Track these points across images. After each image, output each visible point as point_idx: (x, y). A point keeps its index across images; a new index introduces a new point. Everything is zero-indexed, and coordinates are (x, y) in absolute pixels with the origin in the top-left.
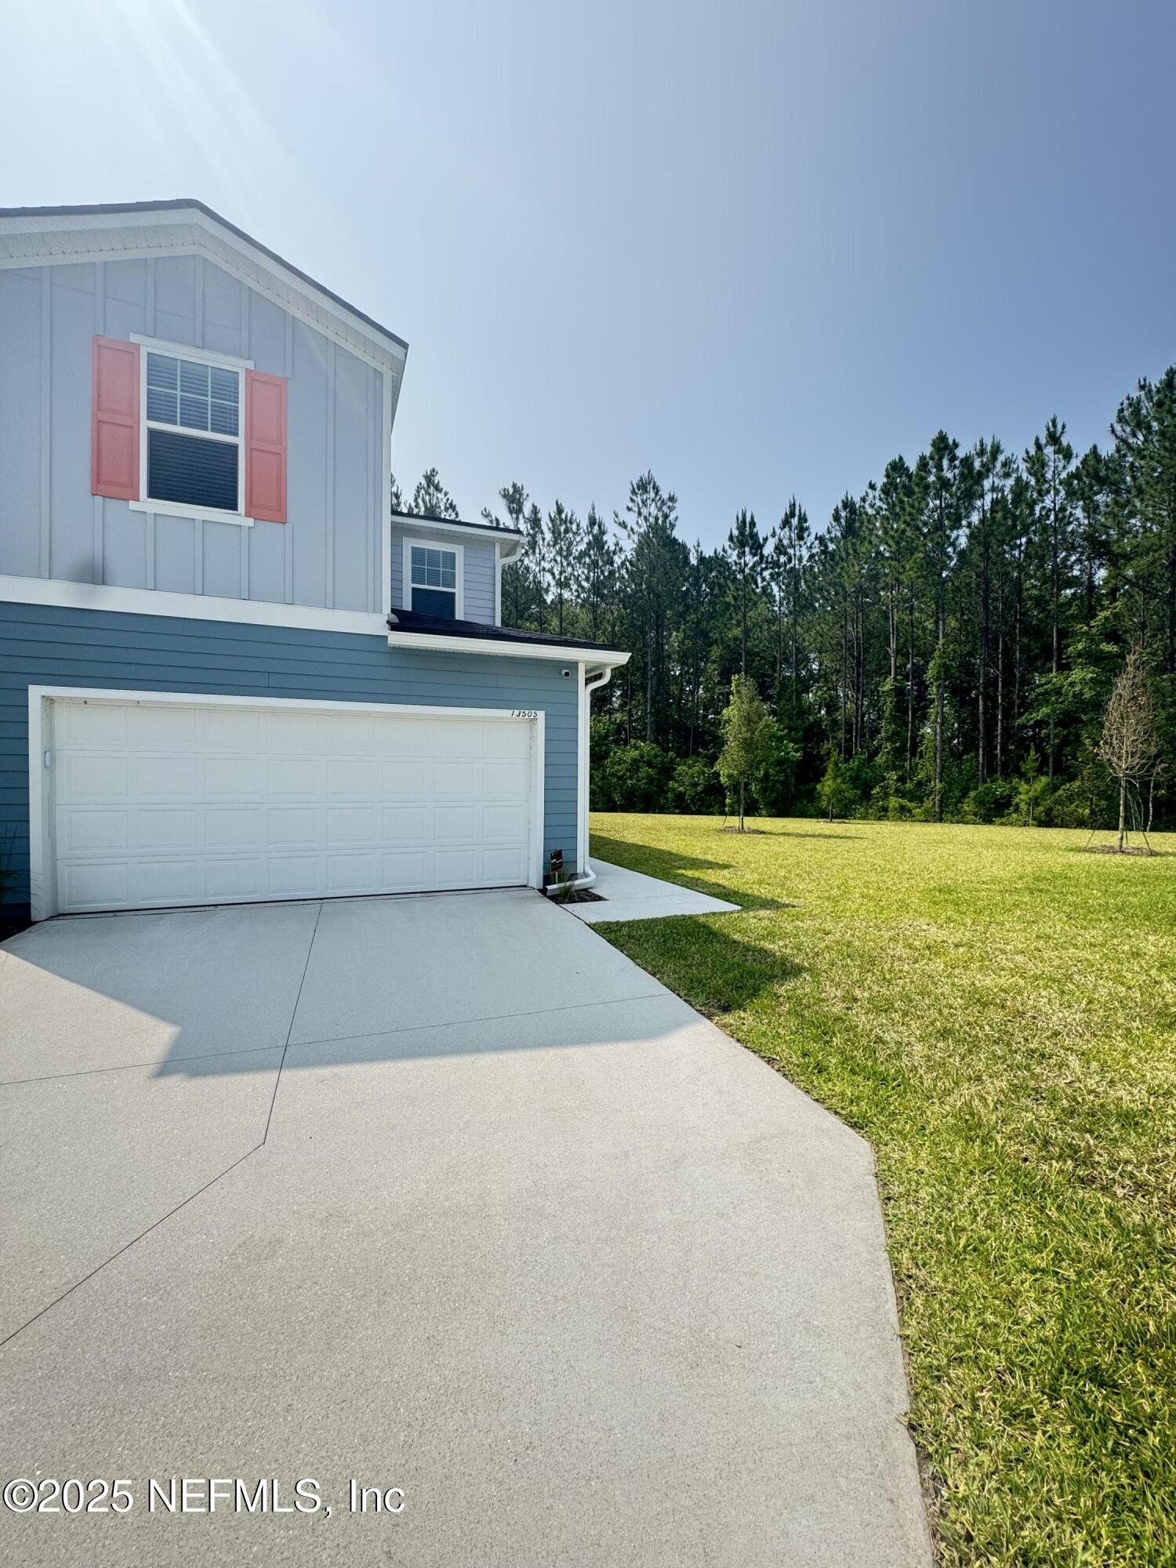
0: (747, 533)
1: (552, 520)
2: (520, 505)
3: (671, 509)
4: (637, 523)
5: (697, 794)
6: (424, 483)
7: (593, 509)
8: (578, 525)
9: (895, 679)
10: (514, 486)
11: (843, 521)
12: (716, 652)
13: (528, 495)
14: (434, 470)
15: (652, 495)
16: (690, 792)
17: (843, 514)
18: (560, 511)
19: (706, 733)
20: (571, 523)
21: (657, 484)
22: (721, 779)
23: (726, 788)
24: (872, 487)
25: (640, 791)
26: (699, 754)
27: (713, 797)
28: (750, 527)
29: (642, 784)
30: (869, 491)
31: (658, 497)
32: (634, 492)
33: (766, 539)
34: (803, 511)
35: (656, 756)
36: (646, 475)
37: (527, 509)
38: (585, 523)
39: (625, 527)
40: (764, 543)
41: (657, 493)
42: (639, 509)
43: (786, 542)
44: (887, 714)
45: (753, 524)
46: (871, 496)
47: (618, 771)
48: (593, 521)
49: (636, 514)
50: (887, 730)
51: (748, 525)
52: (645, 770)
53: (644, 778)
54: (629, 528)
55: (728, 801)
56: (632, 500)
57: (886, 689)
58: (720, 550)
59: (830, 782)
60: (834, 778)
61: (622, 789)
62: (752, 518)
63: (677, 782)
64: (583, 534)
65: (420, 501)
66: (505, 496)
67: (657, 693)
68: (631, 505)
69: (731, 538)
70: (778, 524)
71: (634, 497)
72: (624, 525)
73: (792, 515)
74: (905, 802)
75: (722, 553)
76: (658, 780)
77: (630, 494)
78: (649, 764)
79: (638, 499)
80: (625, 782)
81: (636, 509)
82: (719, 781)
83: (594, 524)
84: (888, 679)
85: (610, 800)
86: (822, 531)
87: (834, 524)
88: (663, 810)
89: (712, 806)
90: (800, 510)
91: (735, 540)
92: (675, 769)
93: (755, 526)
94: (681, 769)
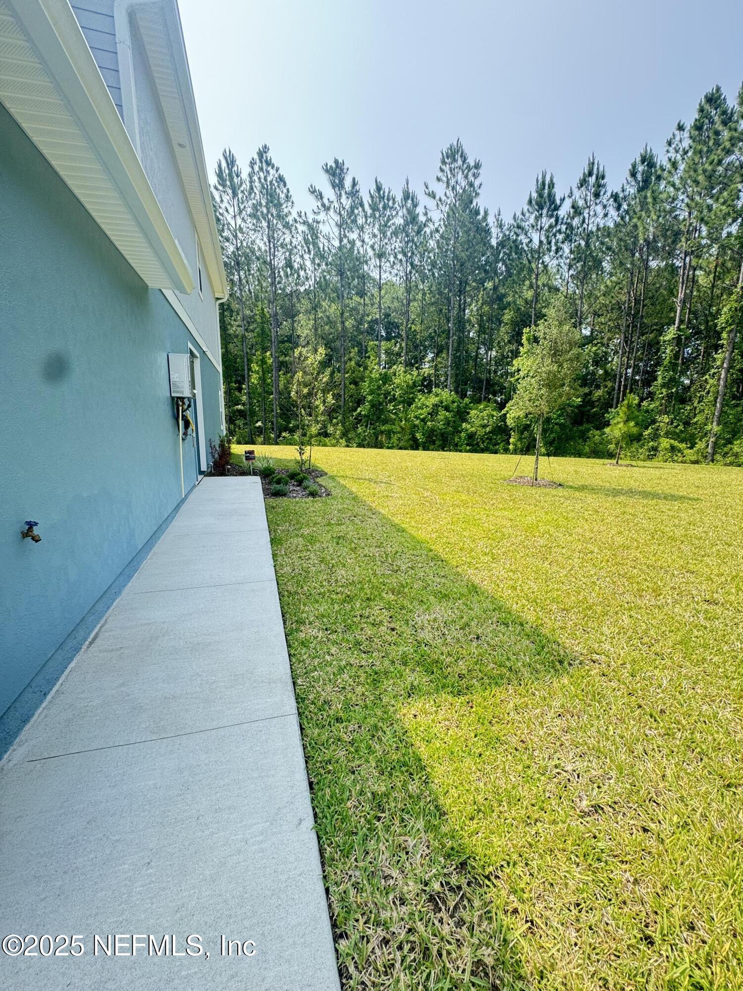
0: (546, 195)
1: (372, 197)
2: (342, 180)
3: (475, 176)
4: (446, 195)
5: (486, 434)
6: (256, 157)
7: (407, 184)
8: (394, 200)
9: (679, 329)
10: (336, 162)
11: (639, 177)
12: (508, 316)
13: (348, 169)
14: (265, 147)
15: (460, 162)
16: (481, 432)
17: (641, 168)
18: (379, 188)
19: (496, 384)
20: (388, 200)
21: (466, 151)
22: (508, 421)
23: (511, 429)
24: (681, 128)
25: (439, 431)
26: (489, 400)
27: (499, 436)
28: (549, 188)
29: (441, 425)
30: (677, 132)
31: (465, 166)
32: (444, 162)
33: (563, 200)
34: (601, 169)
35: (453, 402)
36: (455, 143)
37: (348, 183)
38: (399, 197)
39: (434, 197)
40: (561, 204)
41: (464, 162)
42: (448, 180)
43: (581, 203)
44: (666, 362)
45: (552, 185)
46: (678, 138)
47: (421, 414)
48: (407, 196)
49: (445, 185)
50: (664, 377)
51: (547, 187)
52: (443, 414)
53: (442, 421)
54: (437, 197)
55: (511, 440)
56: (442, 170)
57: (667, 338)
58: (519, 214)
59: (621, 425)
60: (626, 422)
61: (423, 429)
62: (551, 180)
63: (469, 423)
64: (398, 208)
65: (256, 178)
66: (327, 171)
67: (457, 350)
68: (440, 174)
69: (530, 202)
70: (576, 182)
71: (444, 167)
72: (432, 195)
73: (590, 174)
74: (676, 443)
75: (521, 216)
76: (454, 422)
77: (440, 164)
78: (447, 409)
79: (446, 168)
80: (426, 423)
81: (445, 179)
82: (506, 423)
83: (408, 198)
84: (671, 328)
85: (414, 439)
86: (618, 189)
87: (630, 179)
88: (457, 448)
89: (498, 444)
90: (598, 168)
91: (534, 202)
92: (468, 413)
93: (553, 187)
94: (473, 413)
